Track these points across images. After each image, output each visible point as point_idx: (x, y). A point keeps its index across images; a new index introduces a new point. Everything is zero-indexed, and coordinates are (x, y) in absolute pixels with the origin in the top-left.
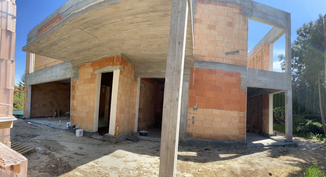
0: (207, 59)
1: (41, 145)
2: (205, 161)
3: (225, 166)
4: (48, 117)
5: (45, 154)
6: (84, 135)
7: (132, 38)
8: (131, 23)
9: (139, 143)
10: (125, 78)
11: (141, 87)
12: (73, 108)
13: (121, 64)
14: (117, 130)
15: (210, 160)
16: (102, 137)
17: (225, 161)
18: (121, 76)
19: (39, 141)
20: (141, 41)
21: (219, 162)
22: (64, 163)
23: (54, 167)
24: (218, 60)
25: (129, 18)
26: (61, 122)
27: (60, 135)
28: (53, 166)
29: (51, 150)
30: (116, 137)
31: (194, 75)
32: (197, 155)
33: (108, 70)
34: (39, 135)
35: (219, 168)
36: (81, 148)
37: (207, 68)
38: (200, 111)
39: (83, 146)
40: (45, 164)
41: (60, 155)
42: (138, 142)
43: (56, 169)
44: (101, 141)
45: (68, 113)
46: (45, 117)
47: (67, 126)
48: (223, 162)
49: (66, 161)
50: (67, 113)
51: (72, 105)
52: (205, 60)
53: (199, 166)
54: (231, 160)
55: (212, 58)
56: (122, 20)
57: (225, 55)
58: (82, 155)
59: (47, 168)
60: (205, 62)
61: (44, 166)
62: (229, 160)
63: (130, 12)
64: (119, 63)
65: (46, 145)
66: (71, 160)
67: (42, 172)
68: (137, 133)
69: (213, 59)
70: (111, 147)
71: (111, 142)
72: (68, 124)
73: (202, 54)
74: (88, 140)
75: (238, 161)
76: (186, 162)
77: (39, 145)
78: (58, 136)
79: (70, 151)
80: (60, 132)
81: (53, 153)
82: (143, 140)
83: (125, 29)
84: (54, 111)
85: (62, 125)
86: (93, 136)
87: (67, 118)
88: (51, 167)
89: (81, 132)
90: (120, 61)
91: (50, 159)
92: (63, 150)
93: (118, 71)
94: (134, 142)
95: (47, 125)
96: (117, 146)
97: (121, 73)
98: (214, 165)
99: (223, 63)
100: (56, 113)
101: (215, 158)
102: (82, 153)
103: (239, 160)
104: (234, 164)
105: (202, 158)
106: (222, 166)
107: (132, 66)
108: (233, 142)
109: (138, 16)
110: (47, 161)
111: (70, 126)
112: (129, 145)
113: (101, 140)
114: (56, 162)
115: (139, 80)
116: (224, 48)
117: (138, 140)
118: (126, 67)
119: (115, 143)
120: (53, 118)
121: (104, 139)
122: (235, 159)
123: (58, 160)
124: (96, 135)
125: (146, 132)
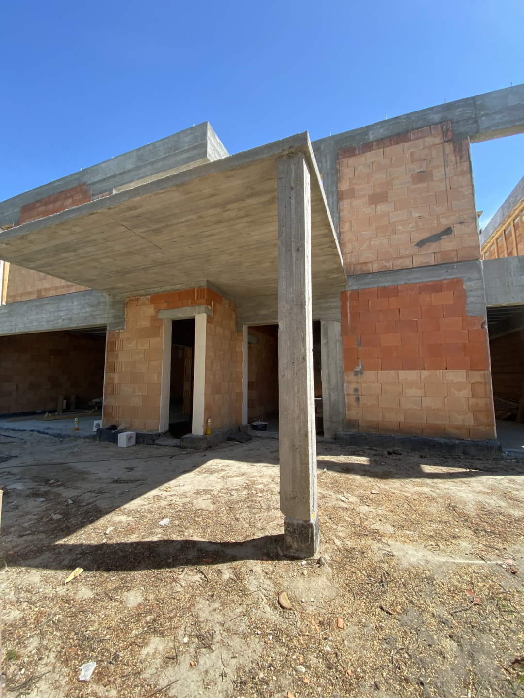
0: (375, 267)
1: (25, 477)
2: (386, 476)
3: (434, 492)
4: (44, 413)
5: (35, 495)
6: (137, 442)
7: (223, 251)
8: (219, 223)
9: (252, 443)
10: (218, 328)
11: (249, 343)
12: (110, 389)
13: (208, 303)
14: (209, 424)
15: (398, 474)
16: (179, 440)
17: (435, 480)
18: (209, 325)
19: (16, 470)
20: (241, 256)
21: (418, 480)
22: (84, 506)
23: (59, 520)
24: (398, 264)
25: (212, 211)
26: (78, 422)
27: (76, 450)
28: (56, 517)
29: (50, 484)
30: (206, 438)
31: (348, 305)
32: (370, 462)
33: (183, 316)
34: (16, 457)
35: (420, 494)
36: (132, 469)
37: (376, 286)
38: (370, 375)
39: (134, 463)
40: (36, 517)
41: (76, 490)
42: (250, 441)
43: (64, 521)
44: (177, 449)
45: (98, 400)
46: (33, 413)
47: (95, 430)
48: (429, 481)
49: (90, 501)
50: (94, 401)
51: (106, 384)
52: (371, 269)
53: (374, 484)
54: (452, 480)
55: (385, 264)
56: (200, 217)
57: (417, 248)
58: (132, 481)
59: (41, 524)
60: (370, 274)
61: (32, 522)
62: (446, 480)
63: (213, 200)
64: (203, 301)
65: (37, 477)
66: (101, 496)
67: (26, 535)
68: (246, 427)
69: (389, 265)
70: (197, 457)
71: (196, 449)
72: (98, 423)
73: (362, 260)
74: (146, 451)
75: (472, 484)
76: (344, 475)
77: (18, 477)
78: (70, 451)
79: (100, 479)
80: (75, 443)
81: (55, 490)
82: (258, 437)
83: (208, 233)
84: (61, 397)
85: (80, 427)
86: (158, 442)
87: (93, 412)
88: (52, 519)
89: (130, 438)
90: (206, 297)
91: (50, 504)
92: (84, 479)
93: (205, 316)
94: (242, 442)
95: (39, 432)
96: (208, 453)
97: (210, 320)
98: (407, 486)
99: (413, 268)
100: (65, 402)
101: (409, 472)
102: (132, 478)
103: (475, 484)
104: (460, 491)
105: (379, 469)
106: (425, 490)
107: (230, 305)
108: (457, 441)
109: (229, 207)
110: (39, 509)
111: (101, 427)
112: (231, 448)
113: (176, 446)
114: (64, 508)
115: (245, 329)
116: (412, 234)
117: (249, 439)
118: (218, 306)
119: (207, 449)
120: (56, 413)
121: (183, 444)
122: (462, 479)
123: (70, 502)
124: (166, 439)
125: (264, 423)
